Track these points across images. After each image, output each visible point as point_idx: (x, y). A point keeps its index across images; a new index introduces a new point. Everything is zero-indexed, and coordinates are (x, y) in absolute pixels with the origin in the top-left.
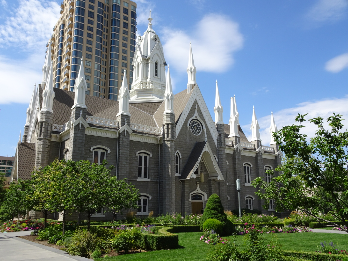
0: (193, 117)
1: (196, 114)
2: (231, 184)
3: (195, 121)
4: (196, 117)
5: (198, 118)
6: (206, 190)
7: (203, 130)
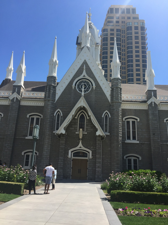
0: (81, 77)
1: (84, 73)
2: (144, 142)
3: (84, 80)
4: (84, 76)
5: (87, 77)
6: (92, 147)
7: (92, 88)
